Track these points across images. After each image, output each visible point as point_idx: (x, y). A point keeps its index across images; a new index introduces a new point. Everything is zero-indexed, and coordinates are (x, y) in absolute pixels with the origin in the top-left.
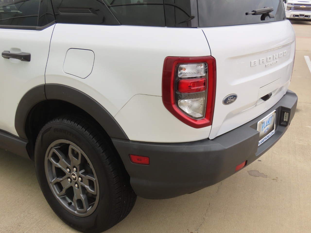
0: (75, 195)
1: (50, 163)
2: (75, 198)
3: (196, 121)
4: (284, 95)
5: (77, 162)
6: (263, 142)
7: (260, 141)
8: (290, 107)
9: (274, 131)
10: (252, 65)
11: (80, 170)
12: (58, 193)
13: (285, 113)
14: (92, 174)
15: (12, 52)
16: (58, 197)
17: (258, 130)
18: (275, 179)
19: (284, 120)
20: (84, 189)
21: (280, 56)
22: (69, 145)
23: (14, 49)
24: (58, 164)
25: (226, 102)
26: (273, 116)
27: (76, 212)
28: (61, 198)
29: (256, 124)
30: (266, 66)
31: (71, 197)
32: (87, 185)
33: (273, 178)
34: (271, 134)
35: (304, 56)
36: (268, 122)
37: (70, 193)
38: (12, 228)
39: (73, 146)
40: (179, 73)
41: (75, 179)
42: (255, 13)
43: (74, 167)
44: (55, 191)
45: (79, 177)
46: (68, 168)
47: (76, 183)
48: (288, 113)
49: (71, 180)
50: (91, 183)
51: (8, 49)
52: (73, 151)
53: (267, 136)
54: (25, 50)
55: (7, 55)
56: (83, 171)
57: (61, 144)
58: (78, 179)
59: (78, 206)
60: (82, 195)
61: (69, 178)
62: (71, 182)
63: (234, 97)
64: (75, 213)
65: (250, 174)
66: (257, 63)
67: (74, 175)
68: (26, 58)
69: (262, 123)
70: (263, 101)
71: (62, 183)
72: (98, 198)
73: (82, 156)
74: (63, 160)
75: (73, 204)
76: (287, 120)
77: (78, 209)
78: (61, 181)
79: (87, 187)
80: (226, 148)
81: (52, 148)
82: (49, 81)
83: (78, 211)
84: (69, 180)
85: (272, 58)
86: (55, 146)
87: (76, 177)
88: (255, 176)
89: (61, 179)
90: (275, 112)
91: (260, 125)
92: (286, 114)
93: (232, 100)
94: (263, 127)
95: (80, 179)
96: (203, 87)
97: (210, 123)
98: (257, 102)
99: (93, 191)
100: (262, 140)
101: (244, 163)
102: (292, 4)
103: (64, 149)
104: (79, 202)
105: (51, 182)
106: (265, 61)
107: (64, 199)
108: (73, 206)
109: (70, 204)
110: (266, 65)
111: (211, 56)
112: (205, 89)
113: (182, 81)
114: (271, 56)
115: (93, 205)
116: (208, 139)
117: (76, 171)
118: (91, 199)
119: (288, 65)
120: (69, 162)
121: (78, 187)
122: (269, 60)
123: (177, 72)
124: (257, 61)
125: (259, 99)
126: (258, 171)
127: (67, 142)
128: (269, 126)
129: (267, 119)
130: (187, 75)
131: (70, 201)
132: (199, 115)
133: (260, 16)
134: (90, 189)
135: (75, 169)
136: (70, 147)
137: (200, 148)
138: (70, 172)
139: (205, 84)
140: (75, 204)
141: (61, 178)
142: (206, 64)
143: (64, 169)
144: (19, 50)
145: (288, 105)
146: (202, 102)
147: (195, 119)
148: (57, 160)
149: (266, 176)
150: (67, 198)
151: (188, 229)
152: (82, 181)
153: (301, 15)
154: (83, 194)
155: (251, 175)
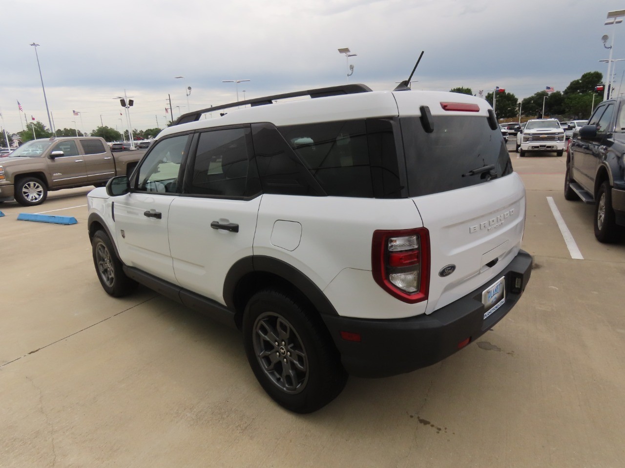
0: (284, 370)
1: (258, 336)
2: (284, 374)
3: (409, 295)
4: (516, 257)
5: (286, 335)
6: (490, 314)
7: (486, 313)
8: (522, 272)
9: (503, 300)
10: (472, 231)
11: (289, 344)
12: (267, 367)
13: (517, 279)
14: (301, 349)
15: (221, 223)
16: (266, 372)
17: (483, 302)
18: (511, 354)
19: (516, 286)
20: (293, 364)
21: (506, 216)
22: (277, 318)
23: (222, 220)
24: (266, 336)
25: (443, 273)
26: (501, 283)
27: (285, 389)
28: (269, 373)
29: (481, 295)
30: (488, 230)
31: (280, 373)
32: (296, 360)
33: (508, 352)
34: (500, 304)
35: (547, 197)
36: (496, 290)
37: (278, 367)
38: (220, 403)
39: (281, 319)
40: (390, 245)
41: (284, 353)
42: (473, 173)
43: (283, 341)
44: (264, 365)
45: (288, 351)
46: (276, 341)
47: (285, 358)
48: (520, 279)
49: (279, 354)
50: (300, 359)
51: (217, 219)
52: (281, 324)
53: (495, 306)
54: (233, 221)
55: (216, 226)
56: (292, 345)
57: (269, 316)
58: (287, 354)
59: (287, 383)
60: (291, 371)
61: (278, 352)
62: (280, 356)
63: (452, 268)
64: (283, 390)
65: (479, 347)
66: (478, 228)
67: (283, 349)
68: (234, 229)
69: (488, 292)
70: (488, 268)
71: (270, 357)
72: (307, 375)
73: (291, 330)
74: (272, 333)
75: (282, 380)
76: (519, 287)
77: (287, 386)
78: (270, 354)
79: (296, 362)
80: (445, 324)
81: (260, 320)
82: (257, 253)
83: (286, 388)
84: (278, 353)
85: (495, 221)
86: (263, 318)
87: (284, 352)
88: (486, 349)
89: (269, 353)
90: (504, 278)
91: (485, 295)
92: (518, 281)
93: (450, 271)
94: (489, 297)
95: (289, 353)
96: (416, 260)
97: (426, 297)
98: (480, 269)
99: (302, 368)
100: (489, 311)
101: (468, 340)
102: (529, 134)
103: (272, 321)
104: (288, 378)
105: (259, 356)
106: (487, 225)
107: (272, 374)
108: (281, 382)
109: (278, 380)
110: (489, 228)
111: (423, 227)
112: (418, 262)
113: (394, 254)
114: (495, 219)
115: (302, 382)
116: (424, 314)
117: (285, 345)
118: (300, 375)
119: (517, 225)
120: (277, 335)
121: (287, 362)
122: (492, 223)
123: (388, 245)
124: (477, 226)
125: (483, 267)
126: (490, 344)
127: (276, 315)
128: (496, 296)
129: (494, 288)
130: (398, 248)
131: (278, 376)
132: (412, 289)
133: (480, 175)
134: (299, 365)
135: (283, 343)
136: (279, 320)
137: (416, 325)
138: (279, 345)
139: (418, 257)
140: (283, 380)
141: (270, 351)
142: (418, 236)
143: (272, 342)
144: (227, 221)
145: (521, 269)
146: (416, 274)
147: (409, 293)
148: (266, 332)
149: (499, 350)
150: (276, 373)
151: (407, 412)
152: (290, 356)
153: (541, 146)
154: (292, 369)
155: (481, 348)
